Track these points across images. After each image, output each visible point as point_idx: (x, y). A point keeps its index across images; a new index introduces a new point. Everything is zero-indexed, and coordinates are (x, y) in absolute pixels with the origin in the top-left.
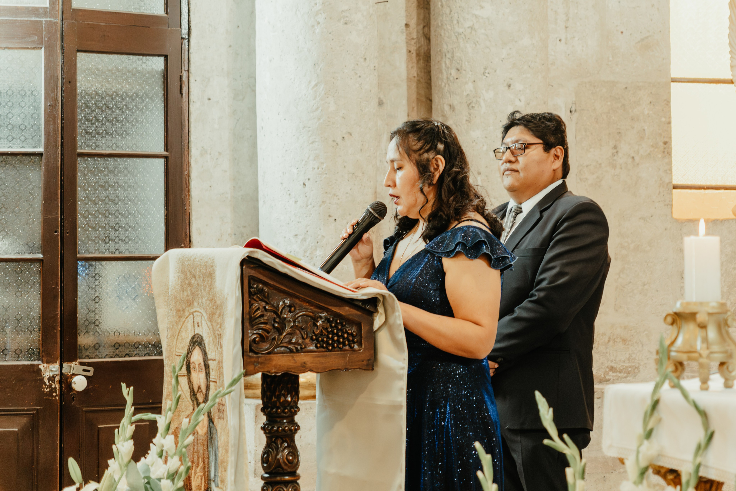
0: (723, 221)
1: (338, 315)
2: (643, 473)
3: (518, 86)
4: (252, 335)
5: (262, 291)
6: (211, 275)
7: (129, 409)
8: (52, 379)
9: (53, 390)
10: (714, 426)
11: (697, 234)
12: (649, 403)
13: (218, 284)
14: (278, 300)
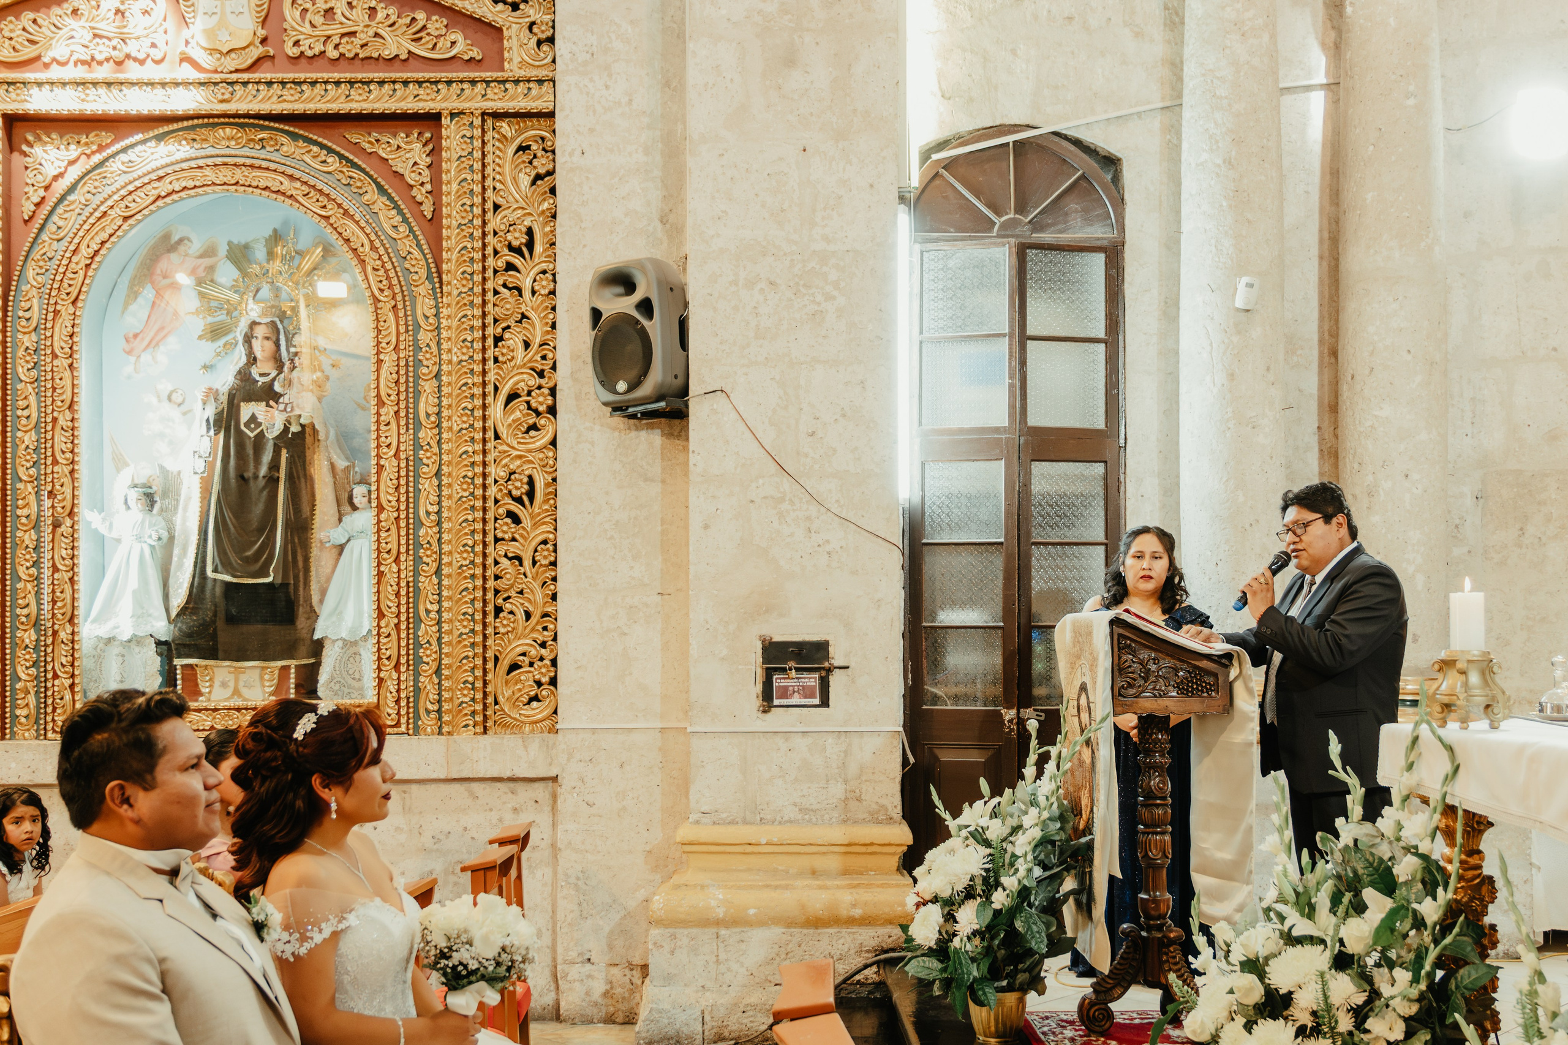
1: (1197, 667)
3: (1415, 476)
4: (1120, 683)
5: (1127, 645)
6: (1090, 634)
8: (1010, 721)
9: (1012, 730)
11: (1462, 591)
13: (1095, 641)
14: (1144, 654)
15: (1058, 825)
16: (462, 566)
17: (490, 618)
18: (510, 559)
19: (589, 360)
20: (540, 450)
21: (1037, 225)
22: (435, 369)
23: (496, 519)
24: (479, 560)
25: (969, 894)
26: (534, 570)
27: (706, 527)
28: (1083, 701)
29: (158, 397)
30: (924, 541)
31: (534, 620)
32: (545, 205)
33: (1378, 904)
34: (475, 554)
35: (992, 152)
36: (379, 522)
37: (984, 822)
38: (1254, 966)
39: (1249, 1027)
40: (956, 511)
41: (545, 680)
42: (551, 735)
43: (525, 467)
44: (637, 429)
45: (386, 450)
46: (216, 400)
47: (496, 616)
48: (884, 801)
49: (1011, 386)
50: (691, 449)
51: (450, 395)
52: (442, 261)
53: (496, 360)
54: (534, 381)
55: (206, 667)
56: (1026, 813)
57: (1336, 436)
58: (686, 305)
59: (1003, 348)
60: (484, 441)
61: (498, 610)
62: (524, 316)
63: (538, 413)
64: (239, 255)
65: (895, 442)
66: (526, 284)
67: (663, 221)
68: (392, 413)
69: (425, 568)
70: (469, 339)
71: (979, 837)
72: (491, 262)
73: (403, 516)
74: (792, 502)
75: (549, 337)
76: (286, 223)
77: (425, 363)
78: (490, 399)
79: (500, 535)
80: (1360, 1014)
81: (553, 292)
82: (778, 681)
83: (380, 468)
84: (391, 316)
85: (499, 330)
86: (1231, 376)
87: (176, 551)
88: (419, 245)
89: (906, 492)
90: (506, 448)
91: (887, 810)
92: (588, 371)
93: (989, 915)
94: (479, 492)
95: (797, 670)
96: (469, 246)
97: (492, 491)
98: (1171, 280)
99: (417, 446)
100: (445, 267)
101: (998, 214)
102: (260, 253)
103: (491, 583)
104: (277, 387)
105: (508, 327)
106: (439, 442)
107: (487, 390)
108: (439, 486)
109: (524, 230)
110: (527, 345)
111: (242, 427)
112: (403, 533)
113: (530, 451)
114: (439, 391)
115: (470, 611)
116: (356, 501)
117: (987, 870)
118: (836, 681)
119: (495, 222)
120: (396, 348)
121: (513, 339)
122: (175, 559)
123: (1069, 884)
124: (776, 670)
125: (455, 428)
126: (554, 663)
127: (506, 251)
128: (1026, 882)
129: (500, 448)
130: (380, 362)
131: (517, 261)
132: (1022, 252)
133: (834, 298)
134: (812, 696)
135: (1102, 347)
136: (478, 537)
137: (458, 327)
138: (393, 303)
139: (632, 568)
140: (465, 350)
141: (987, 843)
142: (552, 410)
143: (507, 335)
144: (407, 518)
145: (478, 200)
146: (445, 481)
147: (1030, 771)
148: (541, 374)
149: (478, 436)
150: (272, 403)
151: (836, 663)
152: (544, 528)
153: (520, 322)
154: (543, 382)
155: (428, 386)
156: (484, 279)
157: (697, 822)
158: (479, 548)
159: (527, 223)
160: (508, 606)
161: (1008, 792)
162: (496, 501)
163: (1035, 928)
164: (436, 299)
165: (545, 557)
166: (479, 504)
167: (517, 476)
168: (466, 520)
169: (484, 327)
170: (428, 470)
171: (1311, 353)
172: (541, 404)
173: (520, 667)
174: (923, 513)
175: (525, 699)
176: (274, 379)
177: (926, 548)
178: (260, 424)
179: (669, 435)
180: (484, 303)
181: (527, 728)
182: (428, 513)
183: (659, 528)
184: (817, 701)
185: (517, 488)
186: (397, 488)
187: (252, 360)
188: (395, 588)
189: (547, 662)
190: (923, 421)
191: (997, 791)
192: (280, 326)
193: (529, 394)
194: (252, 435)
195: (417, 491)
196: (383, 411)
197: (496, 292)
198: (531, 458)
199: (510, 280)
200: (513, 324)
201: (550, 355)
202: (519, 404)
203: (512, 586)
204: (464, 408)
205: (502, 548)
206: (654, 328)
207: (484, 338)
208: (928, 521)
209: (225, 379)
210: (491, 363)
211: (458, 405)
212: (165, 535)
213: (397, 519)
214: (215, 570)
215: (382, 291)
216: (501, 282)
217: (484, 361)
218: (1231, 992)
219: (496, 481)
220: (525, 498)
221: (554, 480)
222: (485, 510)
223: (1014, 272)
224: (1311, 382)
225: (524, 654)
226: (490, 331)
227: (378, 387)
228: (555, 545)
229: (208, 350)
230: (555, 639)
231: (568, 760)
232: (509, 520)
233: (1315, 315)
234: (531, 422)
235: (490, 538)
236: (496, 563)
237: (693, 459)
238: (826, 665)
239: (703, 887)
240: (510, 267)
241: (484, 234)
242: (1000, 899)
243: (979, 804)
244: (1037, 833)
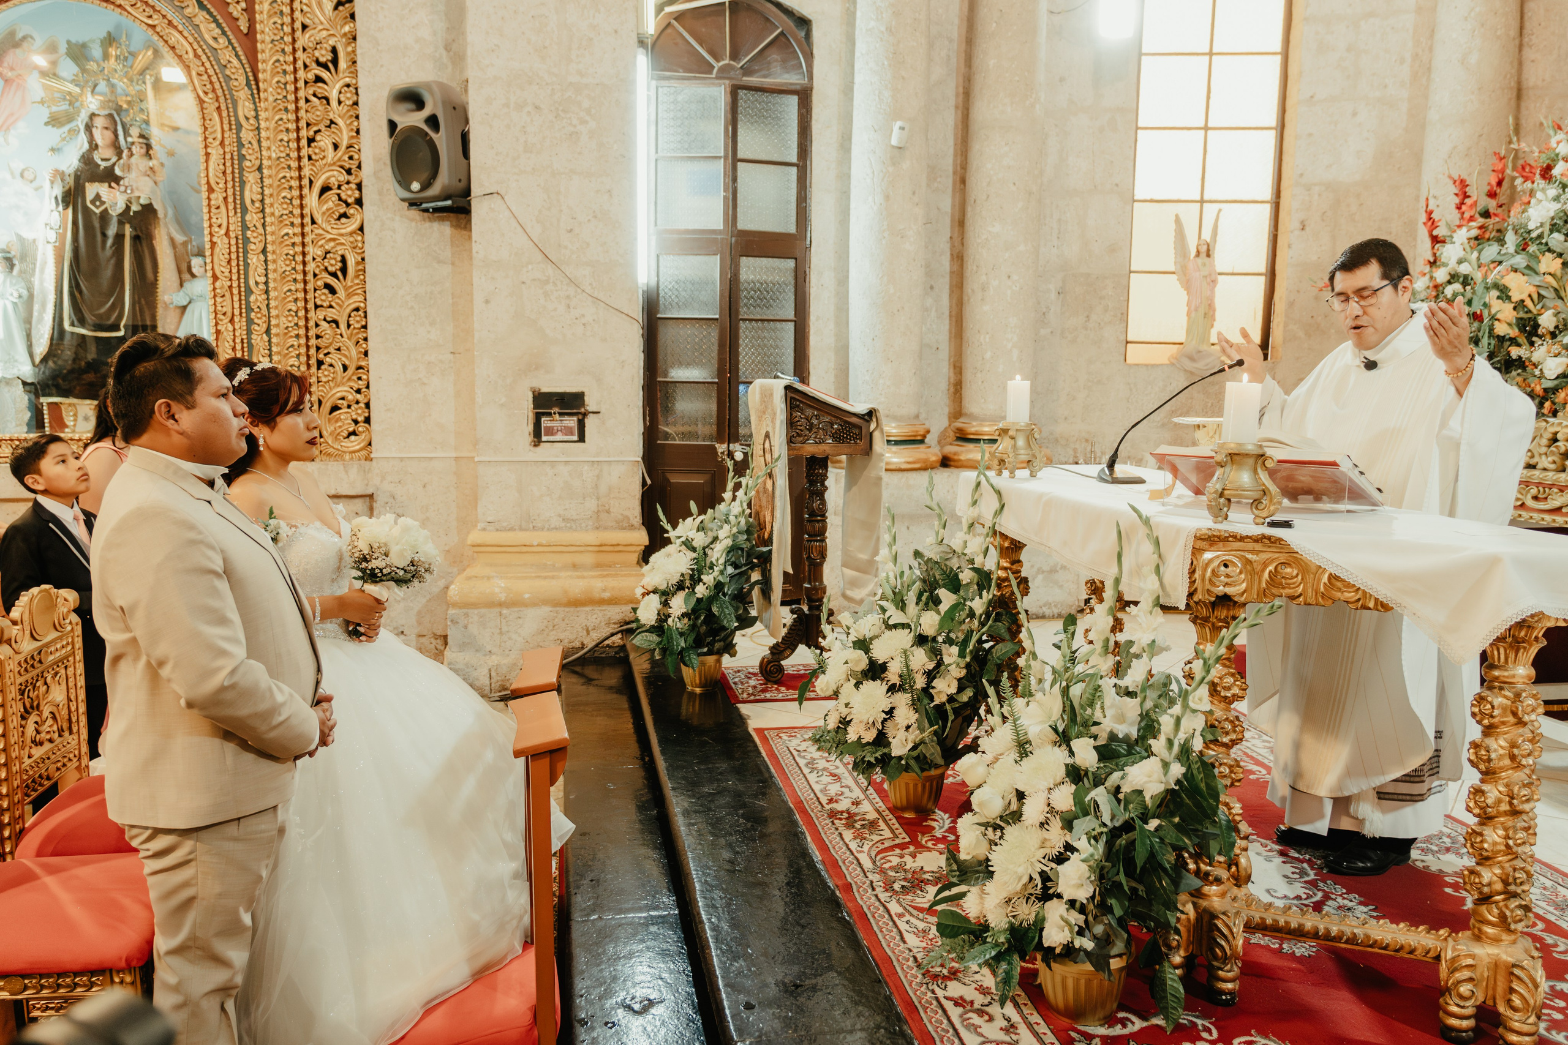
0: (1158, 366)
1: (846, 422)
2: (972, 525)
3: (1015, 277)
4: (792, 433)
5: (798, 406)
6: (771, 395)
7: (731, 474)
8: (723, 453)
9: (724, 460)
10: (1005, 500)
12: (974, 485)
13: (774, 401)
14: (809, 412)
15: (745, 537)
16: (287, 328)
17: (314, 369)
18: (329, 322)
19: (388, 162)
20: (351, 234)
21: (747, 71)
22: (258, 163)
23: (315, 290)
24: (302, 323)
25: (680, 586)
26: (349, 332)
27: (487, 302)
28: (767, 445)
29: (12, 174)
30: (659, 316)
31: (350, 371)
32: (347, 28)
33: (948, 599)
34: (299, 318)
35: (712, 9)
36: (214, 289)
37: (692, 534)
38: (863, 645)
39: (857, 685)
40: (683, 293)
41: (360, 419)
42: (368, 462)
43: (338, 248)
44: (430, 220)
45: (217, 229)
46: (62, 180)
47: (319, 368)
48: (626, 513)
49: (725, 198)
50: (474, 238)
51: (271, 186)
52: (258, 71)
53: (310, 158)
54: (344, 177)
55: (70, 405)
56: (721, 527)
57: (963, 244)
58: (467, 122)
59: (719, 167)
60: (302, 225)
61: (320, 363)
62: (332, 122)
63: (348, 205)
64: (78, 53)
65: (635, 239)
66: (334, 95)
67: (447, 48)
68: (221, 199)
69: (257, 328)
70: (286, 139)
71: (688, 545)
72: (301, 74)
73: (235, 284)
74: (555, 284)
75: (354, 141)
76: (118, 27)
77: (248, 157)
78: (306, 191)
79: (319, 303)
80: (931, 675)
81: (356, 103)
82: (545, 422)
83: (213, 244)
84: (215, 115)
85: (311, 133)
86: (887, 198)
87: (36, 307)
88: (237, 56)
89: (644, 277)
90: (321, 231)
91: (629, 519)
92: (387, 172)
93: (693, 601)
94: (300, 267)
95: (561, 414)
96: (282, 59)
97: (311, 267)
98: (847, 119)
99: (245, 227)
100: (261, 76)
101: (718, 61)
102: (96, 52)
103: (313, 342)
104: (118, 171)
105: (319, 131)
106: (264, 225)
107: (302, 184)
108: (266, 261)
109: (329, 48)
110: (336, 147)
111: (89, 204)
112: (236, 298)
113: (342, 235)
114: (262, 182)
115: (296, 363)
116: (194, 270)
117: (693, 570)
118: (590, 422)
119: (303, 40)
120: (222, 144)
121: (324, 141)
122: (35, 314)
123: (755, 576)
124: (544, 414)
125: (277, 214)
126: (367, 405)
127: (314, 65)
128: (721, 578)
129: (317, 231)
130: (207, 154)
131: (325, 74)
132: (734, 91)
133: (586, 122)
134: (572, 434)
135: (794, 170)
136: (301, 304)
137: (276, 128)
138: (217, 105)
139: (429, 332)
140: (282, 149)
141: (694, 550)
142: (359, 202)
143: (318, 138)
144: (239, 286)
145: (287, 20)
146: (270, 257)
147: (727, 496)
148: (349, 172)
149: (298, 221)
150: (113, 184)
151: (590, 408)
152: (356, 298)
153: (329, 127)
154: (351, 178)
155: (251, 178)
156: (296, 89)
157: (484, 529)
158: (302, 313)
159: (332, 42)
160: (328, 360)
161: (710, 511)
162: (315, 275)
163: (727, 611)
164: (255, 103)
165: (358, 322)
166: (300, 277)
167: (331, 255)
168: (290, 290)
169: (298, 129)
170: (255, 247)
171: (947, 181)
172: (350, 196)
173: (340, 409)
174: (658, 294)
175: (345, 434)
176: (114, 164)
177: (660, 322)
178: (103, 203)
179: (457, 226)
180: (297, 109)
181: (347, 457)
182: (257, 283)
183: (451, 301)
184: (575, 438)
185: (332, 265)
186: (229, 262)
187: (94, 147)
188: (232, 343)
189: (362, 405)
190: (659, 222)
191: (702, 511)
192: (117, 118)
193: (339, 187)
194: (98, 211)
195: (247, 265)
196: (213, 196)
197: (307, 101)
198: (343, 241)
199: (319, 90)
200: (323, 129)
201: (356, 156)
202: (331, 195)
203: (331, 344)
204: (284, 198)
205: (321, 314)
206: (441, 139)
207: (298, 139)
208: (662, 301)
209: (70, 162)
210: (305, 161)
211: (278, 194)
212: (25, 293)
213: (230, 287)
214: (72, 324)
215: (206, 93)
216: (311, 92)
217: (299, 158)
218: (846, 663)
219: (314, 259)
220: (339, 274)
221: (363, 259)
222: (305, 282)
223: (728, 108)
224: (946, 203)
225: (343, 398)
226: (304, 133)
227: (207, 176)
228: (365, 312)
229: (54, 135)
230: (368, 387)
231: (382, 481)
232: (326, 291)
233: (951, 151)
234: (342, 211)
235: (311, 306)
236: (317, 325)
237: (475, 247)
238: (583, 410)
239: (489, 578)
240: (318, 79)
241: (294, 50)
242: (701, 591)
243: (689, 520)
244: (729, 542)
